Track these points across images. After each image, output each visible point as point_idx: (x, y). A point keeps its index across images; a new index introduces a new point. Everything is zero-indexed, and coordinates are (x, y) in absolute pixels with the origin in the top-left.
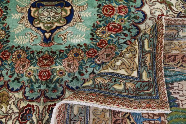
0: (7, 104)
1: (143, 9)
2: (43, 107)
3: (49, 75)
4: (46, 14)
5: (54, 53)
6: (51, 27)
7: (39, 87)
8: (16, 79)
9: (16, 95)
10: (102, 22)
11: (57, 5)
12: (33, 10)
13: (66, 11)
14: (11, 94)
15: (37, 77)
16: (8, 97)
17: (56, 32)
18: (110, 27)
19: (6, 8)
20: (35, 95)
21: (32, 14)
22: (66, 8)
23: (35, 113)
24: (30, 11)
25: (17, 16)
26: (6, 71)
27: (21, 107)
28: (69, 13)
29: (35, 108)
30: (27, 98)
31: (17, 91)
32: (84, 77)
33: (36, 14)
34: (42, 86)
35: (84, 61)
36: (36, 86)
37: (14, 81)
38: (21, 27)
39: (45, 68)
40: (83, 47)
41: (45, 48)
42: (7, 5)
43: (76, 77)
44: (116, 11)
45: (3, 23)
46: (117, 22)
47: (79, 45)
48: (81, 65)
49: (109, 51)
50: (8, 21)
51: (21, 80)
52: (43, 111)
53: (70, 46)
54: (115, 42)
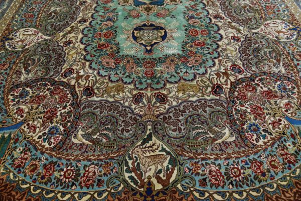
0: (123, 92)
1: (220, 32)
2: (150, 94)
3: (153, 74)
4: (146, 35)
5: (155, 59)
6: (151, 43)
7: (146, 81)
8: (127, 76)
9: (129, 86)
10: (190, 40)
11: (154, 29)
12: (136, 32)
13: (161, 33)
14: (125, 86)
15: (144, 75)
16: (123, 87)
17: (155, 46)
18: (196, 43)
19: (116, 31)
20: (143, 86)
21: (135, 35)
22: (161, 31)
23: (145, 98)
24: (133, 33)
25: (124, 36)
26: (120, 71)
27: (134, 94)
28: (163, 34)
29: (144, 94)
30: (137, 88)
31: (129, 83)
32: (180, 75)
33: (138, 35)
34: (148, 80)
35: (178, 65)
36: (143, 80)
37: (126, 77)
38: (128, 43)
39: (149, 69)
40: (177, 56)
41: (148, 56)
42: (116, 29)
43: (174, 75)
44: (200, 33)
45: (114, 41)
46: (201, 40)
47: (173, 54)
48: (176, 67)
49: (197, 58)
50: (118, 39)
51: (131, 76)
52: (150, 96)
53: (166, 55)
54: (201, 53)
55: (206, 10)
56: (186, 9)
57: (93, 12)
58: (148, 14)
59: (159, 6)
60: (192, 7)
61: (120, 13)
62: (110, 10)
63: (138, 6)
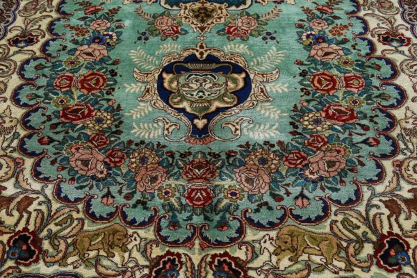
0: (124, 249)
1: (398, 81)
2: (200, 258)
3: (209, 198)
4: (194, 86)
5: (217, 156)
6: (207, 108)
7: (190, 218)
8: (138, 202)
9: (142, 233)
10: (313, 103)
11: (216, 70)
12: (167, 77)
13: (235, 81)
14: (130, 231)
15: (184, 201)
16: (126, 235)
17: (217, 118)
18: (330, 112)
19: (113, 73)
20: (182, 234)
21: (166, 85)
22: (236, 76)
23: (184, 268)
24: (161, 80)
25: (134, 88)
26: (118, 188)
27: (154, 256)
28: (241, 84)
29: (183, 259)
30: (164, 239)
31: (143, 225)
32: (282, 203)
33: (174, 85)
34: (195, 217)
35: (281, 174)
36: (182, 217)
37: (135, 206)
38: (146, 108)
39: (199, 184)
40: (277, 148)
41: (197, 147)
42: (114, 67)
43: (266, 203)
44: (340, 83)
45: (108, 100)
46: (343, 103)
47: (266, 143)
48: (274, 181)
49: (331, 156)
50: (118, 95)
51: (149, 204)
52: (200, 265)
53: (248, 144)
54: (344, 140)
55: (358, 18)
56: (304, 17)
57: (55, 15)
58: (202, 29)
59: (234, 8)
60: (322, 11)
61: (127, 23)
62: (100, 13)
63: (178, 5)
